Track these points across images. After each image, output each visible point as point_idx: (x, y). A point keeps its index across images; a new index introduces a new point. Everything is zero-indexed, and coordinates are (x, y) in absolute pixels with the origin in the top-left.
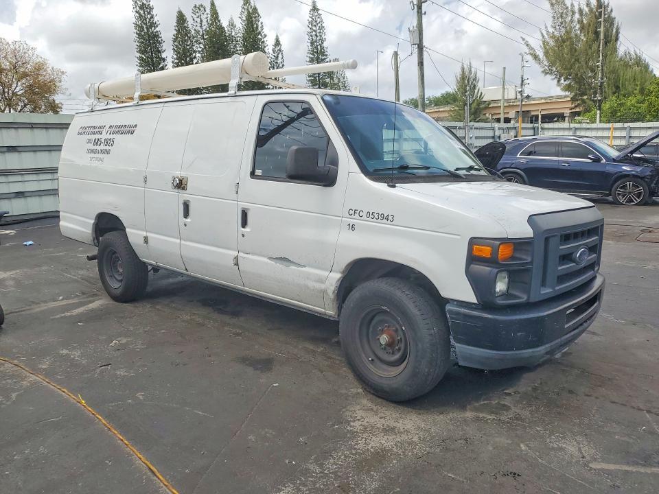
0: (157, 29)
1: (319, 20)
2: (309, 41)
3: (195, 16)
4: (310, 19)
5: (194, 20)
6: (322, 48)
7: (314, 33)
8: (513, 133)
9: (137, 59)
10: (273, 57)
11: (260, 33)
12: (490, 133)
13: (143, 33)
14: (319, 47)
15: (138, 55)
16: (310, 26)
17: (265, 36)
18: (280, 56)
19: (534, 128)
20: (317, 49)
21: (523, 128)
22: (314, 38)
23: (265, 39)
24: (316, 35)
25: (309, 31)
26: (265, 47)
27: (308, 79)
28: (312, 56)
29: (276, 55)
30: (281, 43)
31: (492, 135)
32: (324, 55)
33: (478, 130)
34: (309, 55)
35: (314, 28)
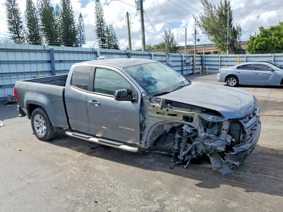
0: (17, 7)
1: (100, 6)
2: (96, 16)
3: (38, 2)
4: (96, 6)
5: (38, 3)
6: (102, 19)
7: (98, 12)
8: (191, 59)
9: (7, 22)
10: (79, 23)
11: (71, 11)
12: (180, 59)
13: (10, 9)
14: (101, 19)
15: (8, 19)
16: (96, 9)
17: (73, 12)
18: (82, 23)
19: (201, 57)
20: (100, 20)
21: (196, 57)
22: (98, 15)
23: (73, 14)
24: (99, 13)
25: (96, 11)
26: (73, 17)
27: (96, 34)
28: (97, 23)
29: (80, 22)
30: (82, 16)
31: (180, 60)
32: (103, 23)
33: (174, 57)
34: (96, 23)
35: (98, 10)
